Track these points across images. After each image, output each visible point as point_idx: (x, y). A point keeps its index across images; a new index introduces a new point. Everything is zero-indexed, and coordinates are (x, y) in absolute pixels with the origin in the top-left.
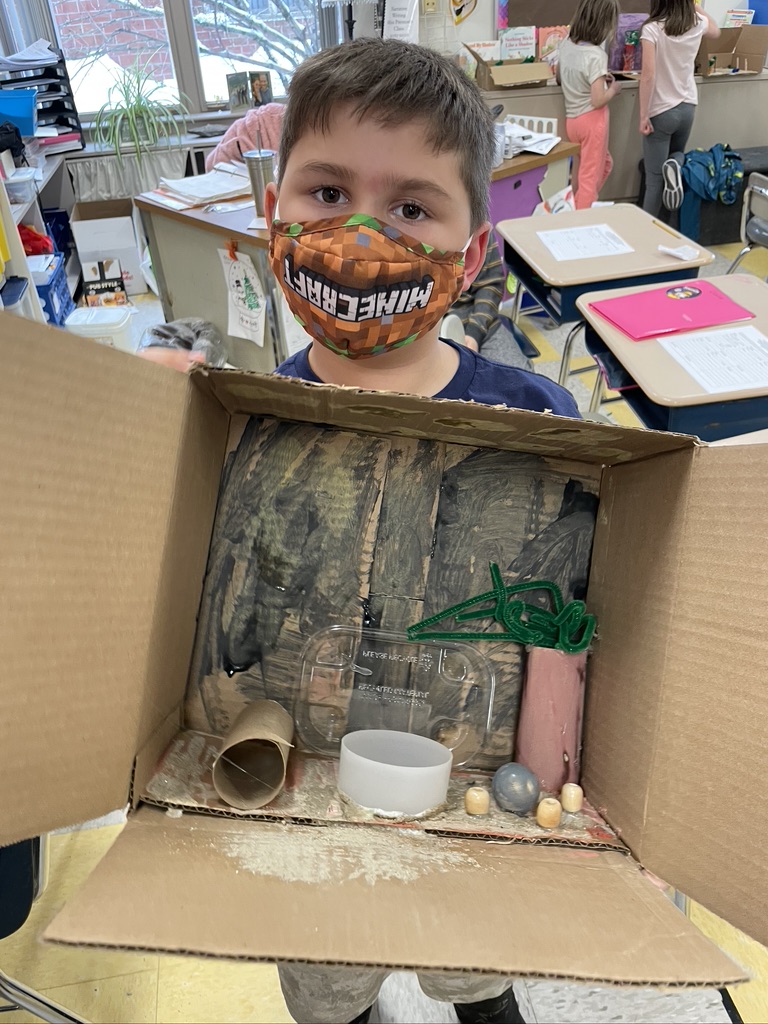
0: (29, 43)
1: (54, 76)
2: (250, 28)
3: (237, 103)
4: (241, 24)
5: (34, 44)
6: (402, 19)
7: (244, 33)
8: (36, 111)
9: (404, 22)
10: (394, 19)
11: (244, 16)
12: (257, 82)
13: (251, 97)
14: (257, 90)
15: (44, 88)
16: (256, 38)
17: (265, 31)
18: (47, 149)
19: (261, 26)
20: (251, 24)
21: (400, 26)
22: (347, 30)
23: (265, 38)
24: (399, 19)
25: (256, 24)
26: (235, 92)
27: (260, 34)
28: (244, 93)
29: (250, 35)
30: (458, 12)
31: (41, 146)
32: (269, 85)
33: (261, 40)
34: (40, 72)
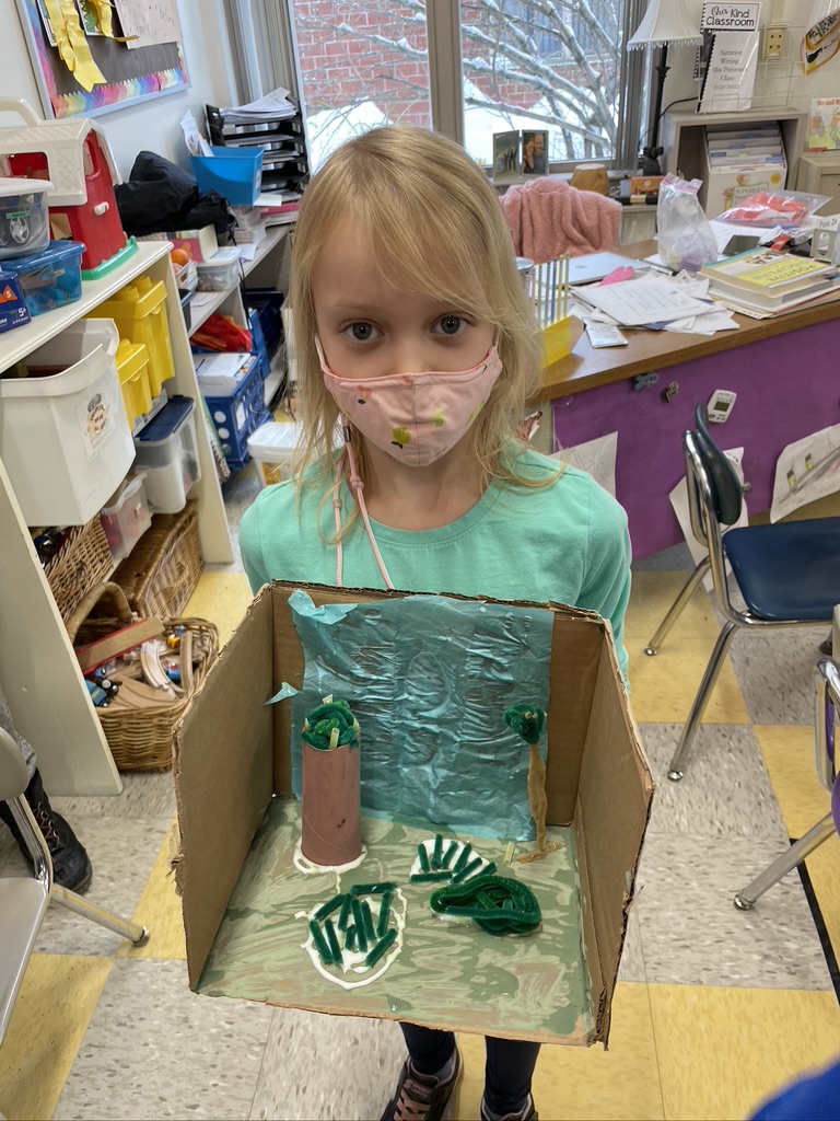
0: (267, 91)
1: (289, 131)
2: (534, 74)
3: (502, 168)
4: (523, 70)
5: (271, 94)
6: (733, 66)
7: (526, 80)
8: (259, 174)
9: (735, 70)
10: (722, 66)
11: (528, 61)
12: (531, 144)
13: (521, 161)
14: (529, 154)
15: (278, 146)
16: (540, 86)
17: (552, 79)
18: (269, 219)
19: (547, 73)
20: (536, 70)
21: (729, 74)
22: (657, 79)
23: (550, 87)
24: (729, 66)
25: (541, 71)
26: (501, 156)
27: (546, 83)
28: (514, 156)
29: (533, 82)
30: (811, 58)
31: (263, 215)
32: (545, 148)
33: (546, 89)
34: (275, 126)
